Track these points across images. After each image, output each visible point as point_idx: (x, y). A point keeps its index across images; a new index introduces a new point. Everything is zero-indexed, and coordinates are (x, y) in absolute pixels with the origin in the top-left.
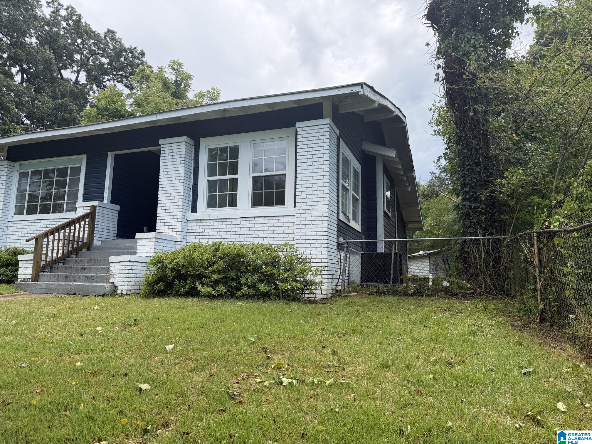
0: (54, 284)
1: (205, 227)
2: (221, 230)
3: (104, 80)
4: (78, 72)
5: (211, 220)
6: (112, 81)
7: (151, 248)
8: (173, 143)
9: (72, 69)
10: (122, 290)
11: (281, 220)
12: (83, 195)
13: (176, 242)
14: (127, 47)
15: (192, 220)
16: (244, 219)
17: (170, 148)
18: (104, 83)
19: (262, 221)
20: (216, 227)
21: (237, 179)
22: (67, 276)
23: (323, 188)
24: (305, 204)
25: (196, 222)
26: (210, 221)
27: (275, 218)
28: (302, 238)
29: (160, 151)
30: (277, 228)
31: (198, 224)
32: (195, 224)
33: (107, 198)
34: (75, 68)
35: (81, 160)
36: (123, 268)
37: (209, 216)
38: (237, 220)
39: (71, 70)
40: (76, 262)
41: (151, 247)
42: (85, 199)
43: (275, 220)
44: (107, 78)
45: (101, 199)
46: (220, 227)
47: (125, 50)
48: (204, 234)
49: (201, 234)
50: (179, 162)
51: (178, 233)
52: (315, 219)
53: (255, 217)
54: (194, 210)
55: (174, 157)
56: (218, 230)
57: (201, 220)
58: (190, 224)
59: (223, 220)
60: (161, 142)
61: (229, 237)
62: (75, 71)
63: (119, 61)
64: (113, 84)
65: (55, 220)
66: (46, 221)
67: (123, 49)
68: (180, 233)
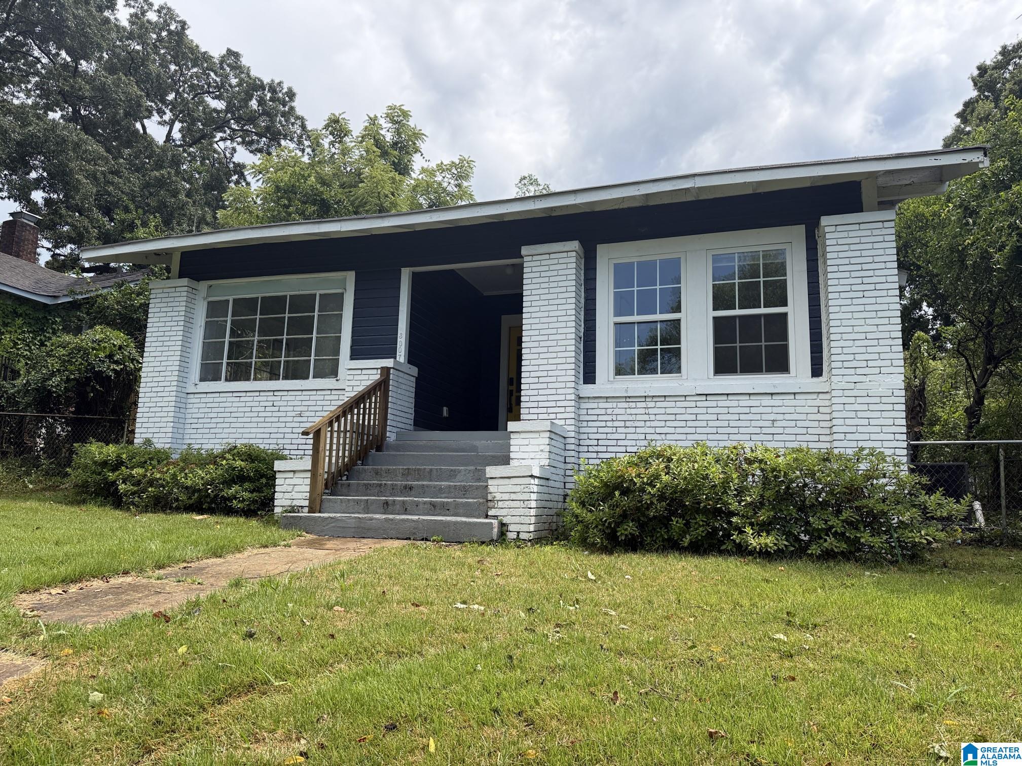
0: (376, 519)
1: (617, 411)
2: (652, 418)
3: (216, 140)
4: (171, 124)
5: (629, 397)
6: (229, 141)
7: (542, 451)
8: (549, 254)
9: (161, 117)
10: (518, 533)
11: (789, 401)
12: (351, 347)
13: (565, 438)
14: (265, 83)
15: (589, 398)
16: (704, 398)
17: (543, 263)
18: (215, 146)
19: (745, 402)
20: (643, 411)
21: (679, 321)
22: (386, 503)
23: (890, 342)
24: (852, 371)
25: (596, 401)
26: (628, 400)
27: (774, 397)
28: (849, 436)
29: (521, 267)
30: (780, 417)
31: (602, 405)
32: (595, 405)
33: (403, 353)
34: (168, 116)
35: (344, 281)
36: (517, 489)
37: (627, 391)
38: (688, 399)
39: (159, 119)
40: (377, 474)
41: (542, 447)
42: (356, 354)
43: (777, 400)
44: (219, 135)
45: (392, 354)
46: (651, 411)
47: (262, 87)
48: (616, 424)
49: (609, 424)
50: (564, 289)
51: (568, 422)
52: (877, 400)
53: (728, 395)
54: (589, 376)
55: (552, 279)
56: (646, 417)
57: (607, 398)
58: (583, 406)
59: (655, 399)
60: (525, 250)
61: (672, 430)
62: (165, 122)
63: (247, 106)
64: (231, 146)
65: (290, 393)
66: (271, 394)
67: (256, 86)
68: (572, 422)
